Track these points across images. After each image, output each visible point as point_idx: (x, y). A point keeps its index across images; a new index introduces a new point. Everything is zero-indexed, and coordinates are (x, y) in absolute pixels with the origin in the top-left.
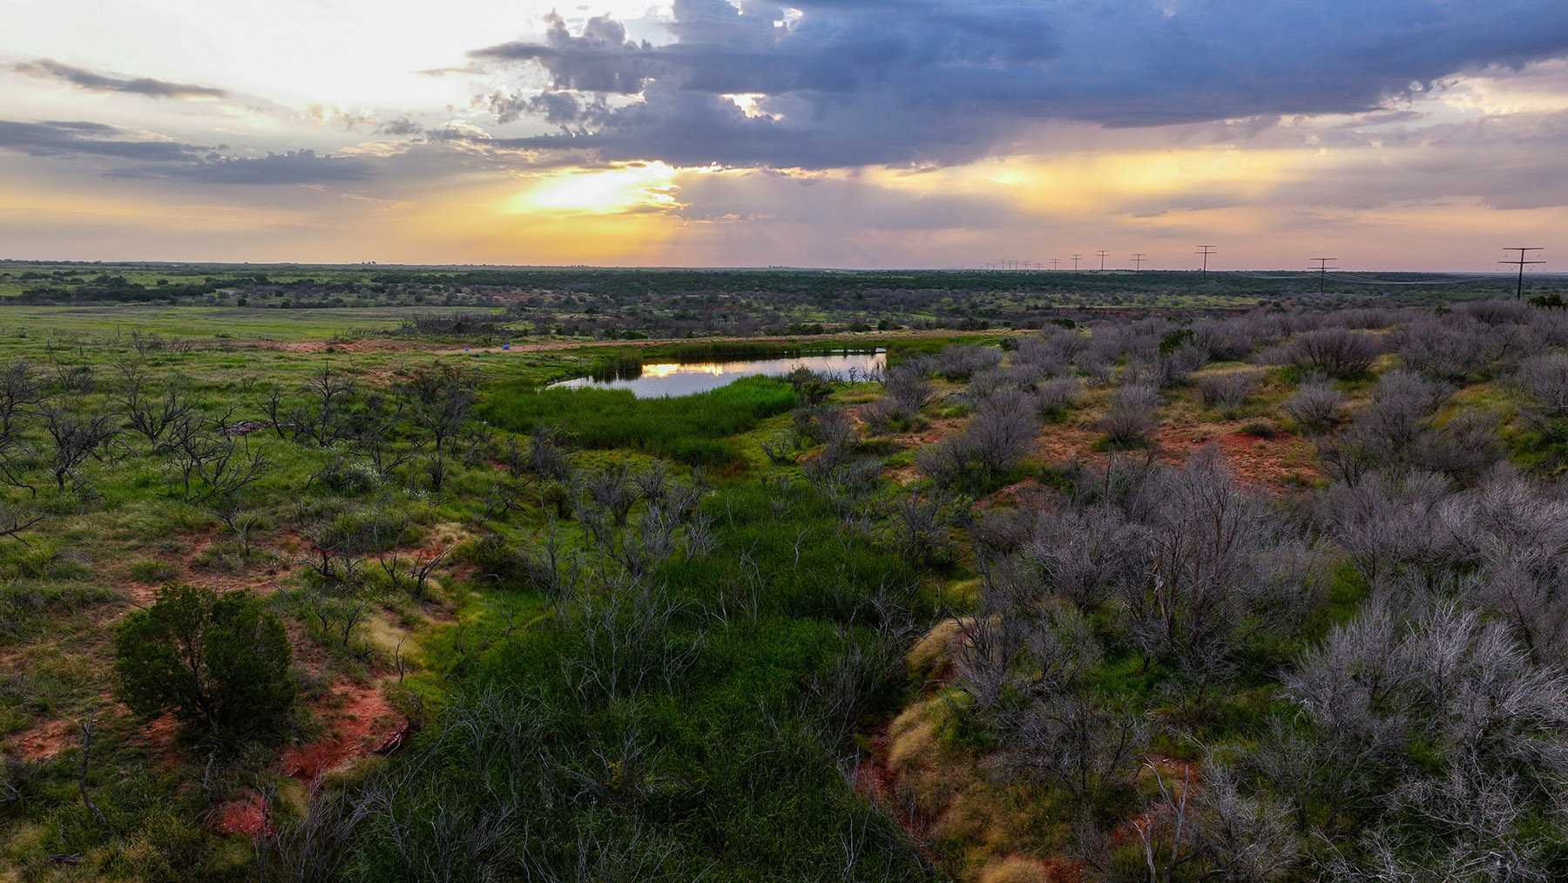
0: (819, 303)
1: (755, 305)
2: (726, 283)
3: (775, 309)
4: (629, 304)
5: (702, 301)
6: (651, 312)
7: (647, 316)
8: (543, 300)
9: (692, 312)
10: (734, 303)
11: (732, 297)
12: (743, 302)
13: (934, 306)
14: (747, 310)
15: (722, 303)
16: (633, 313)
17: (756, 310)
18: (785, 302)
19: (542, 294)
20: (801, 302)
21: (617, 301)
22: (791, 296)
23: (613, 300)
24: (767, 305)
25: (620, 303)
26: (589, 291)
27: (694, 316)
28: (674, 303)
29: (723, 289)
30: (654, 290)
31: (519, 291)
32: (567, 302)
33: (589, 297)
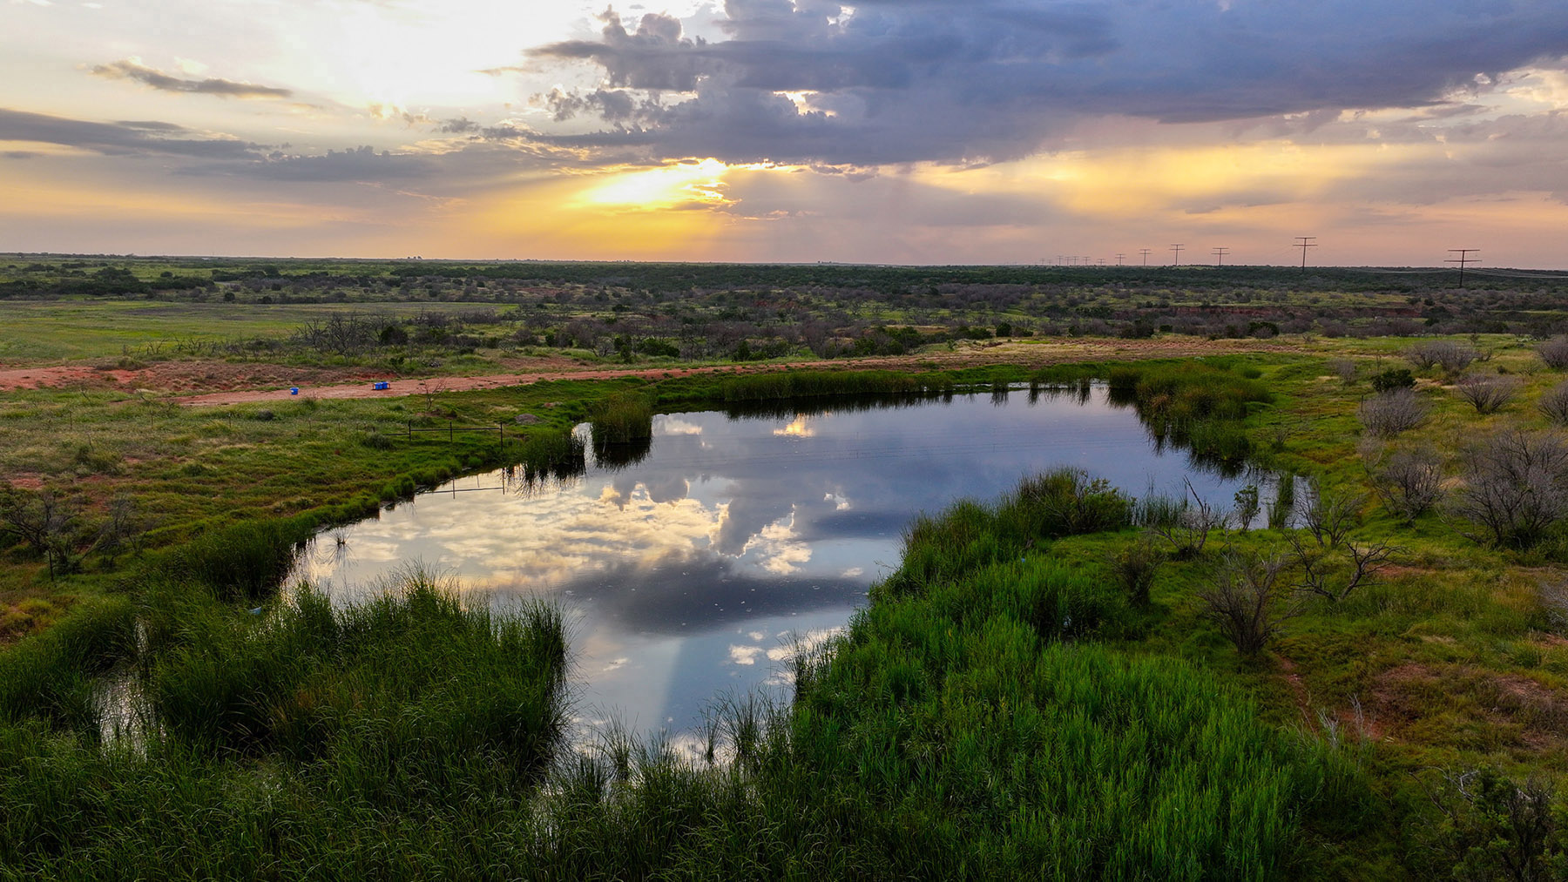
0: (889, 299)
1: (814, 301)
2: (778, 277)
3: (840, 306)
4: (670, 300)
5: (752, 297)
6: (693, 310)
7: (688, 314)
8: (572, 295)
9: (741, 310)
10: (790, 299)
11: (787, 293)
12: (801, 298)
13: (1025, 303)
14: (805, 308)
15: (775, 299)
16: (671, 311)
17: (816, 308)
18: (850, 298)
19: (573, 288)
20: (867, 299)
21: (657, 296)
22: (854, 292)
23: (651, 296)
24: (829, 301)
25: (659, 299)
26: (627, 285)
27: (744, 314)
28: (721, 299)
29: (775, 284)
30: (698, 284)
31: (549, 285)
32: (599, 298)
33: (624, 292)
